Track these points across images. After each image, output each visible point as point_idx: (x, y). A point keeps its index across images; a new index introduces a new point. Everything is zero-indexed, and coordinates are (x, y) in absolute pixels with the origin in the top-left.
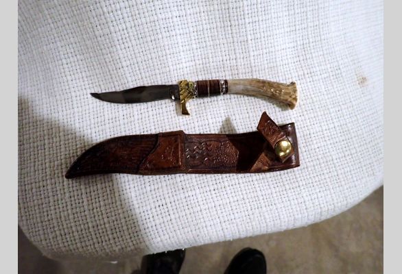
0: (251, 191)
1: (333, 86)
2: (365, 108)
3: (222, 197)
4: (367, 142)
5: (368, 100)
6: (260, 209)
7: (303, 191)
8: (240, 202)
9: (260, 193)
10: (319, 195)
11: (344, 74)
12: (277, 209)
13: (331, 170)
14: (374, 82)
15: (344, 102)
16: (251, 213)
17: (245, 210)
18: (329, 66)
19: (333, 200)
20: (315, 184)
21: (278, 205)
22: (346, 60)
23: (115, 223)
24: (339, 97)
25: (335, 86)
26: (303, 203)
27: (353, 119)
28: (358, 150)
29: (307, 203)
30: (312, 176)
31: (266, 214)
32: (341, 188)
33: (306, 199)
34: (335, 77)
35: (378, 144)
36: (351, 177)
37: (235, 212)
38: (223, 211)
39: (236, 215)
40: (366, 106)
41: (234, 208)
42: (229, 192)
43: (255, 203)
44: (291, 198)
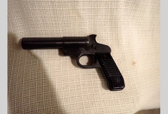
0: (80, 100)
1: (121, 63)
2: (133, 74)
3: (67, 102)
4: (132, 88)
5: (135, 72)
6: (83, 109)
7: (102, 103)
8: (75, 105)
9: (83, 102)
10: (109, 106)
11: (126, 59)
12: (90, 109)
13: (115, 97)
14: (139, 65)
15: (124, 70)
16: (79, 110)
17: (76, 109)
18: (120, 55)
19: (115, 110)
20: (108, 101)
21: (90, 108)
22: (128, 54)
23: (20, 108)
24: (122, 68)
25: (122, 63)
26: (101, 109)
27: (127, 78)
28: (128, 91)
29: (103, 109)
30: (107, 98)
31: (85, 111)
32: (119, 105)
33: (103, 107)
34: (122, 59)
35: (137, 90)
36: (123, 101)
37: (72, 109)
38: (67, 108)
39: (72, 111)
40: (134, 74)
41: (72, 107)
42: (71, 100)
43: (81, 106)
44: (97, 106)
